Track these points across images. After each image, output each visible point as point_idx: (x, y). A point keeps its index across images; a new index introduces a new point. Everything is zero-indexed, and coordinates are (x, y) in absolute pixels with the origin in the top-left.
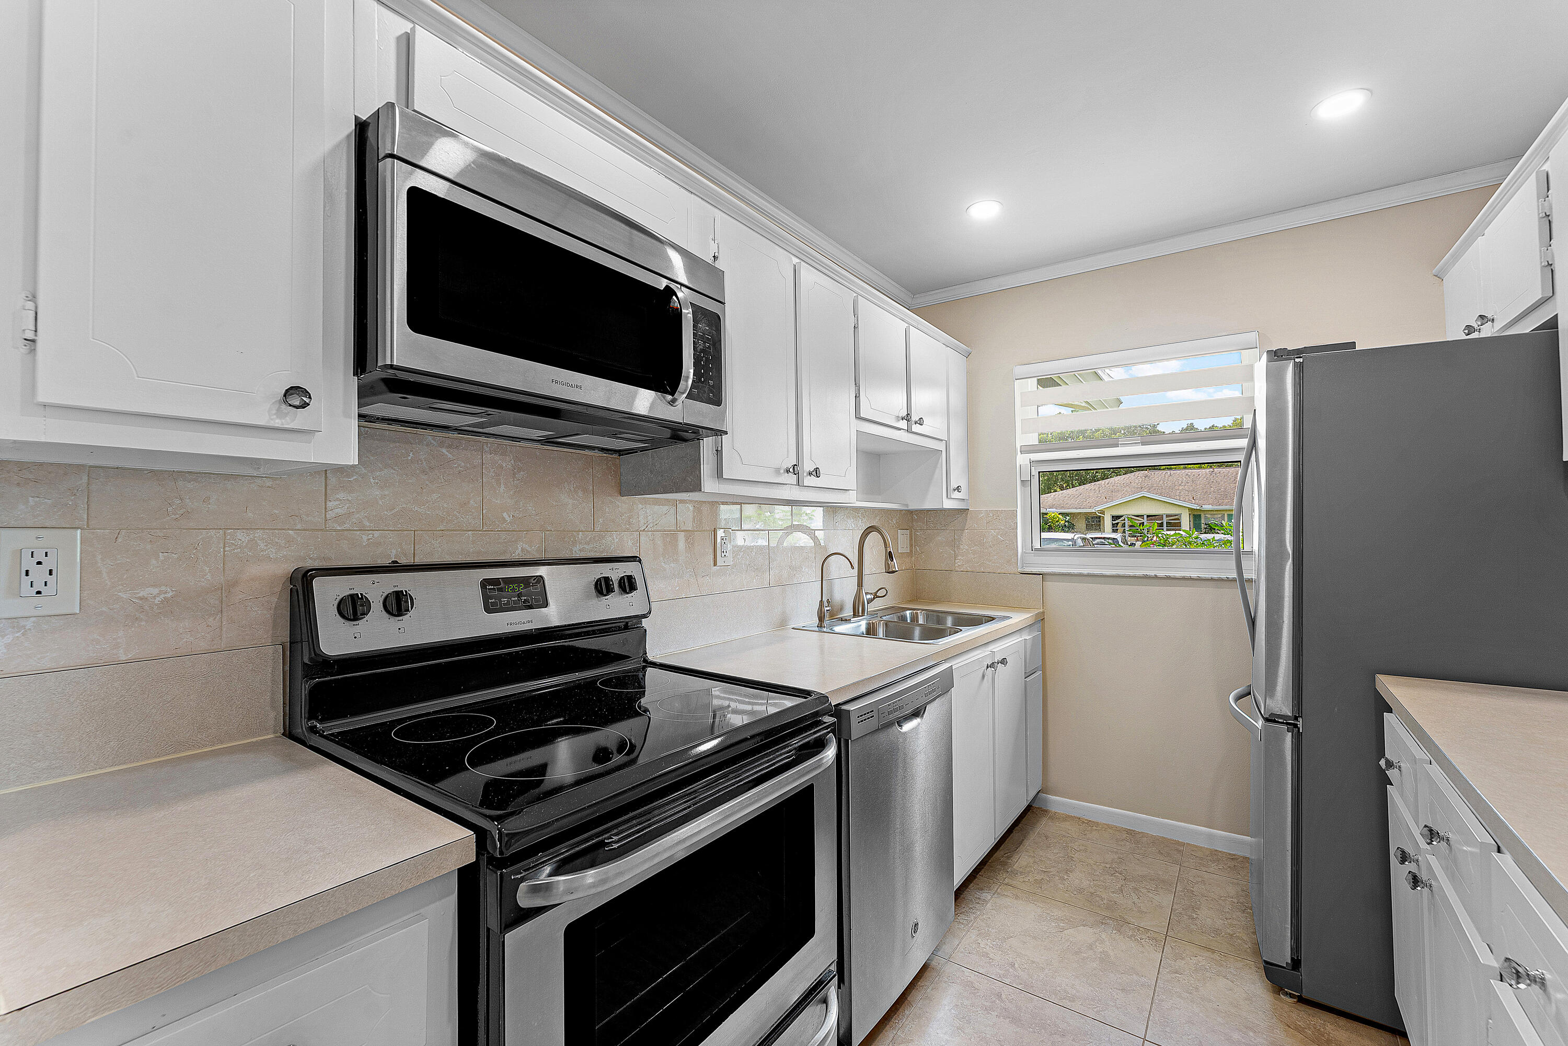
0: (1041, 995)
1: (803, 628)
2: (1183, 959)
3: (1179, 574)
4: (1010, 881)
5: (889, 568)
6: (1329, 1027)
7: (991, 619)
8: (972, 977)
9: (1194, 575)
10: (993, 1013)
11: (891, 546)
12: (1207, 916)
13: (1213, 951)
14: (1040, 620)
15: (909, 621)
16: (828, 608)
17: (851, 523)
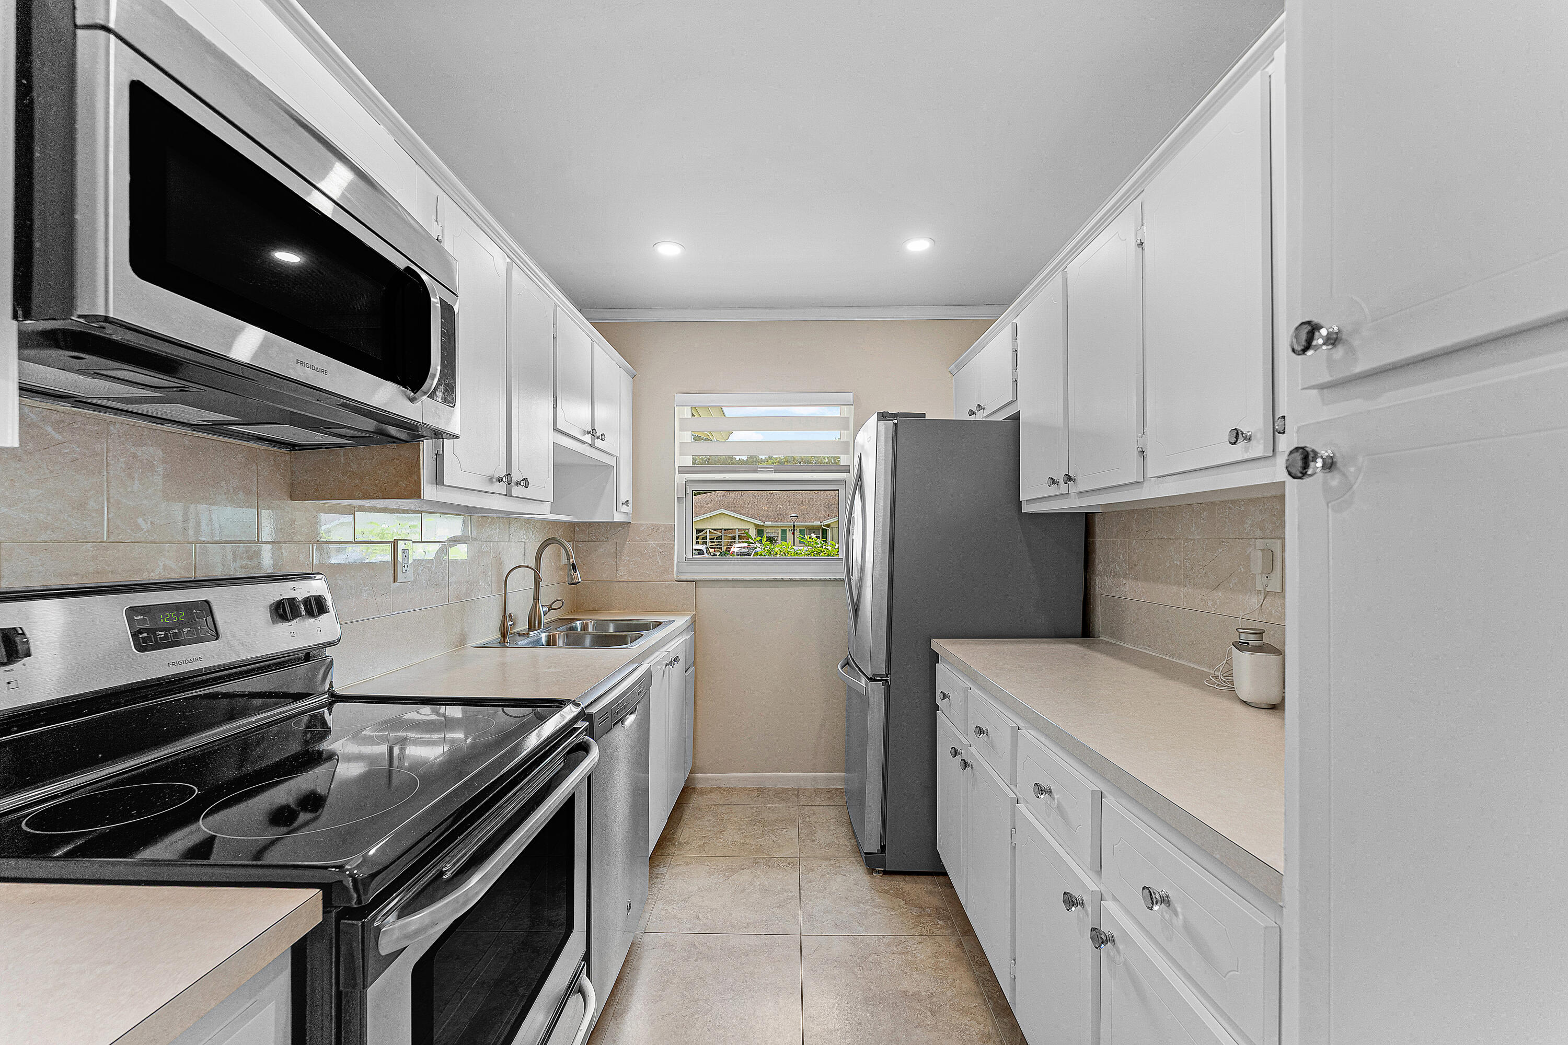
0: (725, 932)
1: (485, 646)
2: (813, 871)
3: (798, 578)
4: (679, 852)
5: (572, 580)
6: (902, 884)
7: (658, 624)
8: (668, 938)
9: (808, 578)
10: (691, 960)
11: (574, 558)
12: (822, 836)
13: (830, 859)
14: (694, 624)
15: (579, 631)
16: (511, 623)
17: (522, 535)
